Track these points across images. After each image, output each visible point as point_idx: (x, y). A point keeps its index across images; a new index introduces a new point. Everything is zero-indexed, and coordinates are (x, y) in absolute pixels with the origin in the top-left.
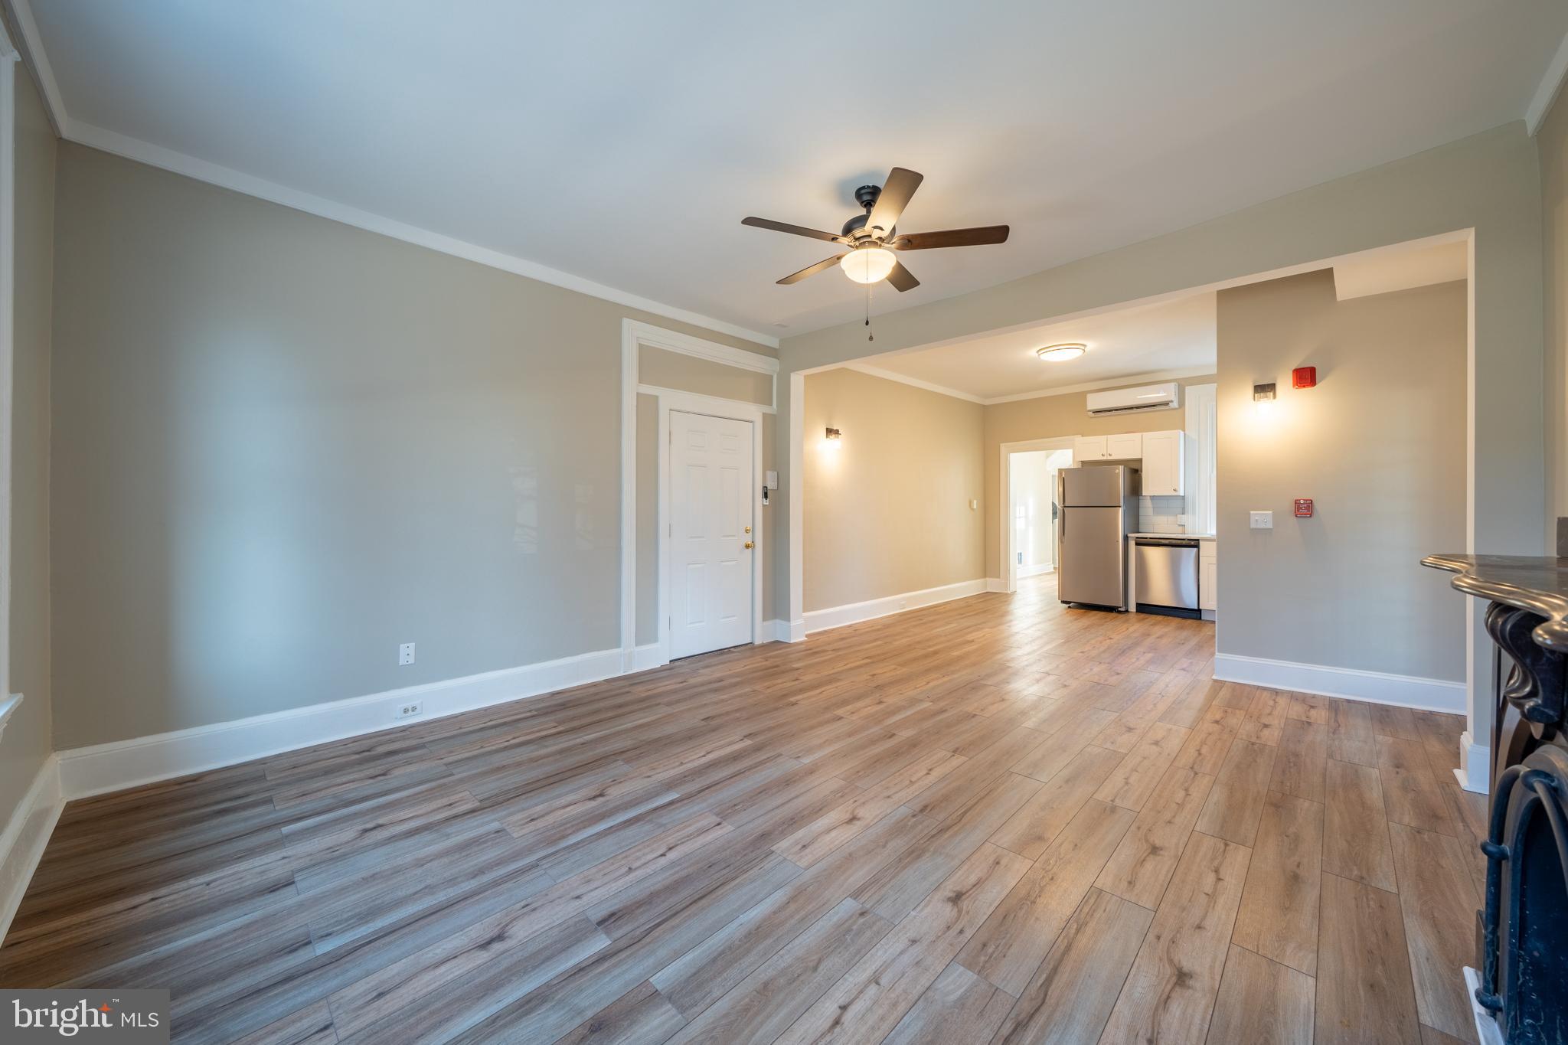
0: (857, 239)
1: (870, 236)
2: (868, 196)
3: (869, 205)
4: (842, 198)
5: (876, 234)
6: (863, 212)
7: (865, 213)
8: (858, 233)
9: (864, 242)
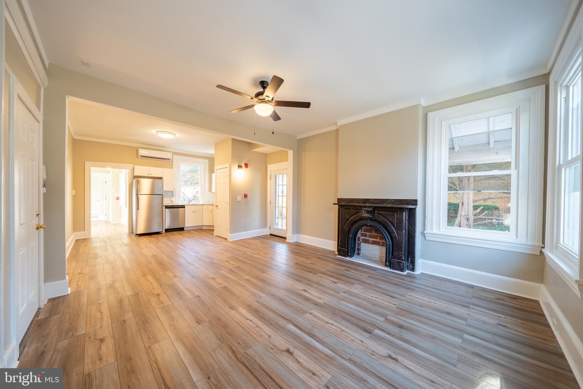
0: (259, 100)
1: (265, 99)
2: (263, 84)
3: (264, 88)
4: (255, 84)
5: (267, 99)
6: (262, 90)
7: (263, 91)
8: (260, 97)
9: (263, 101)
